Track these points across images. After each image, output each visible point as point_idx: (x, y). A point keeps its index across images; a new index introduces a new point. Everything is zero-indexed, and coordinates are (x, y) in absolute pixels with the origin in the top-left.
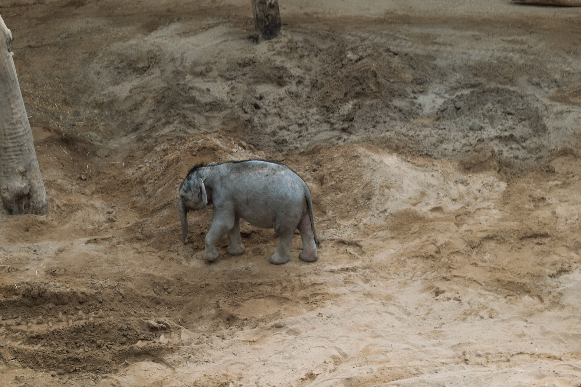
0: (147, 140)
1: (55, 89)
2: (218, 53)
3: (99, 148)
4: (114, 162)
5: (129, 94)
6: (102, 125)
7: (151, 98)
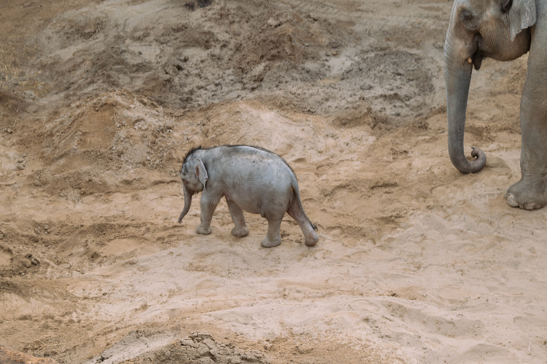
0: (72, 98)
1: (7, 52)
2: (157, 20)
3: (29, 105)
4: (39, 118)
5: (73, 57)
6: (42, 85)
7: (90, 60)
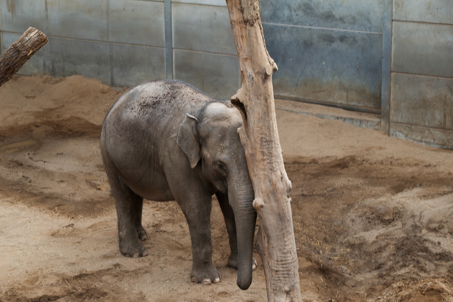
0: (386, 277)
1: (319, 229)
2: (450, 215)
3: (347, 279)
4: (358, 292)
5: (376, 240)
6: (352, 261)
7: (393, 244)
